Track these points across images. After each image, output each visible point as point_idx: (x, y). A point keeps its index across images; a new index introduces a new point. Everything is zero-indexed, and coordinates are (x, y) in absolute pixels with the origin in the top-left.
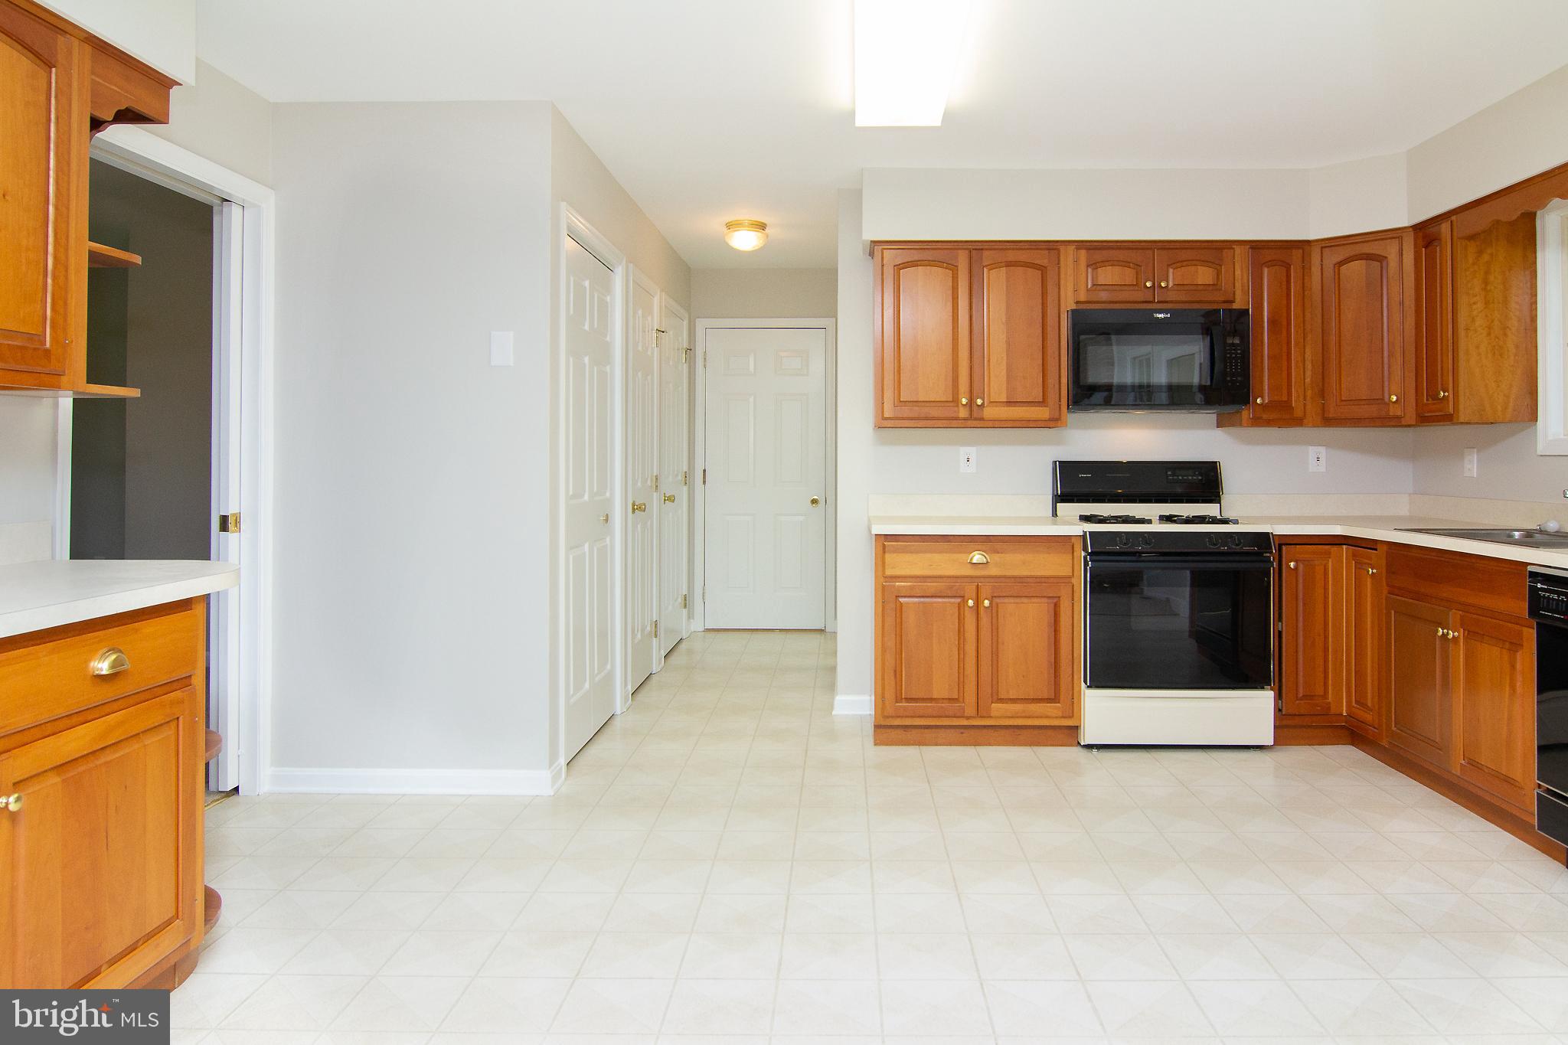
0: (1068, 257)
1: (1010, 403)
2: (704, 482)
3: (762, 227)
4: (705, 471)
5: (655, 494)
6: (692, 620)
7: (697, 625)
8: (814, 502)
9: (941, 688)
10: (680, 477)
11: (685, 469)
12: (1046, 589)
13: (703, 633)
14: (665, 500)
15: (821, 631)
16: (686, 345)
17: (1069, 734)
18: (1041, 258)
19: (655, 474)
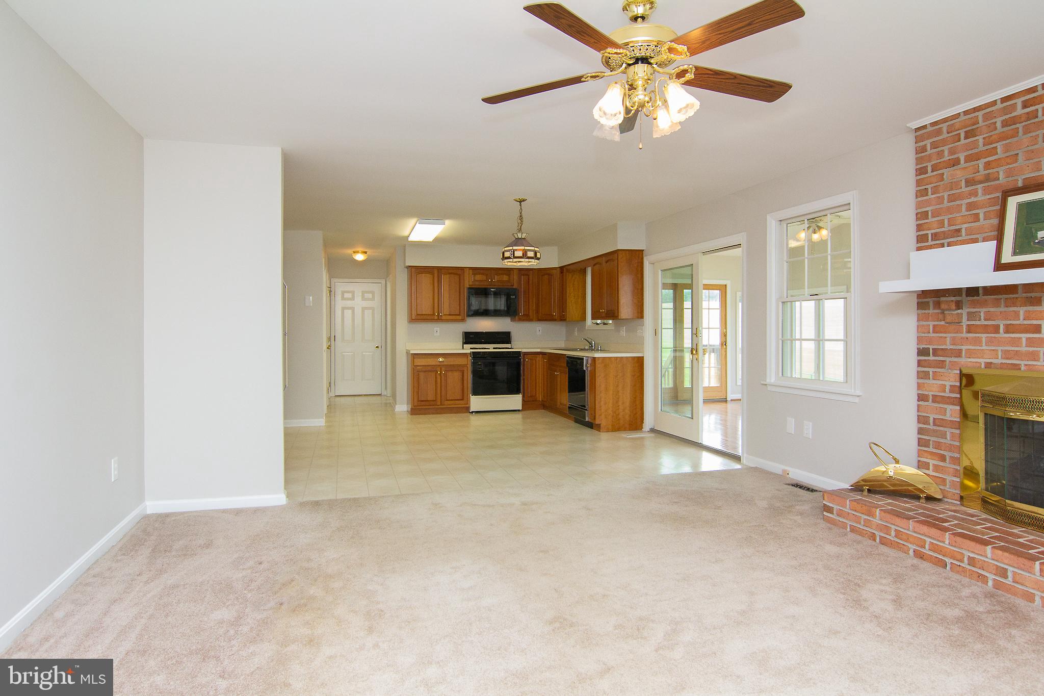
0: (467, 271)
1: (450, 315)
2: (335, 341)
3: (366, 253)
9: (431, 397)
12: (460, 369)
15: (380, 395)
17: (467, 409)
18: (459, 272)
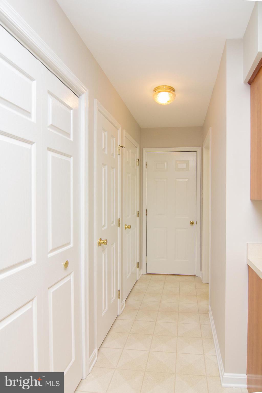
2: (146, 215)
3: (172, 90)
4: (146, 210)
5: (119, 227)
6: (142, 270)
7: (144, 272)
8: (192, 223)
10: (136, 214)
11: (138, 210)
13: (146, 275)
14: (126, 227)
15: (194, 276)
16: (138, 158)
19: (119, 218)
